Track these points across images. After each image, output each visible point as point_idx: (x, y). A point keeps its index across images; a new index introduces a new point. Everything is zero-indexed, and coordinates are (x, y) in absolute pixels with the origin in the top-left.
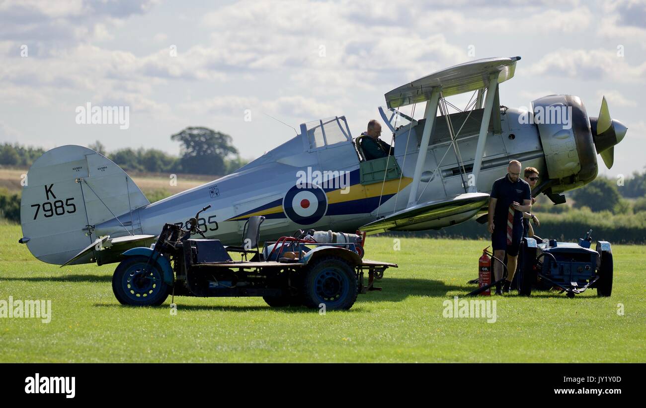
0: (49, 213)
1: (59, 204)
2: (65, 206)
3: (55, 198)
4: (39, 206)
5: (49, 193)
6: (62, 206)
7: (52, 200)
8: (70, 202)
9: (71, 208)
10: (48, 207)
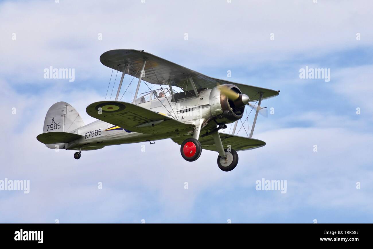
0: (52, 129)
1: (55, 125)
2: (57, 126)
3: (54, 122)
4: (49, 125)
5: (53, 121)
6: (56, 126)
7: (53, 123)
8: (59, 124)
9: (59, 127)
10: (52, 126)
